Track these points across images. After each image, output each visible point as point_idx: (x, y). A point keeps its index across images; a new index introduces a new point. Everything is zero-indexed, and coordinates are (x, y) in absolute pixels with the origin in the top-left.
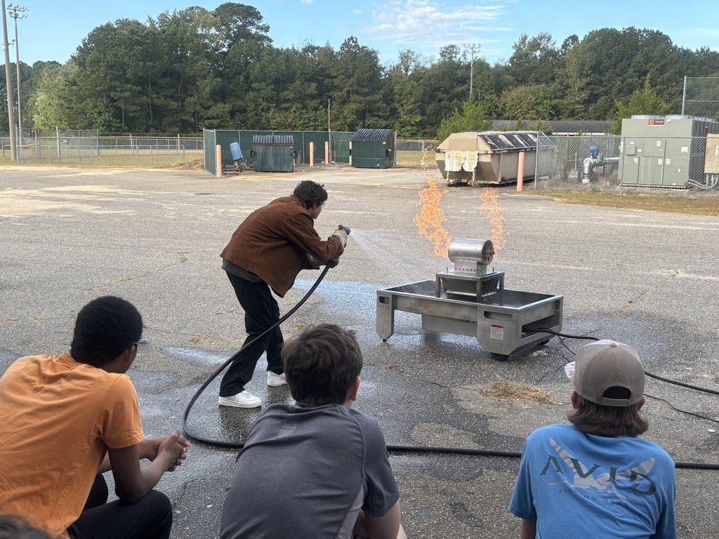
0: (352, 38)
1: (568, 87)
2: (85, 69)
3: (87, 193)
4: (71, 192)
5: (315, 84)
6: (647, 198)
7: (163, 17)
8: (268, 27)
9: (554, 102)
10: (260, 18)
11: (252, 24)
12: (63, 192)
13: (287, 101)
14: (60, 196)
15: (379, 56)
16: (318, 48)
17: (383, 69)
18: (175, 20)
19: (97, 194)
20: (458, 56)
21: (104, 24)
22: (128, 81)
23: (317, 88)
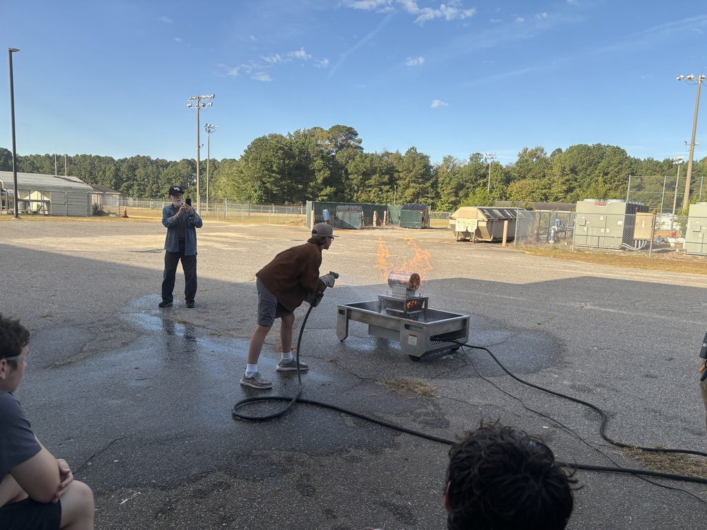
0: (413, 148)
1: (554, 182)
2: (248, 163)
3: (226, 237)
4: (216, 236)
5: (388, 176)
6: (590, 254)
7: (297, 133)
8: (361, 141)
9: (544, 191)
10: (357, 135)
11: (351, 138)
12: (211, 236)
13: (370, 186)
14: (208, 238)
15: (430, 159)
16: (391, 154)
17: (431, 167)
18: (305, 136)
19: (232, 238)
20: (482, 160)
21: (261, 136)
22: (273, 172)
23: (389, 179)
